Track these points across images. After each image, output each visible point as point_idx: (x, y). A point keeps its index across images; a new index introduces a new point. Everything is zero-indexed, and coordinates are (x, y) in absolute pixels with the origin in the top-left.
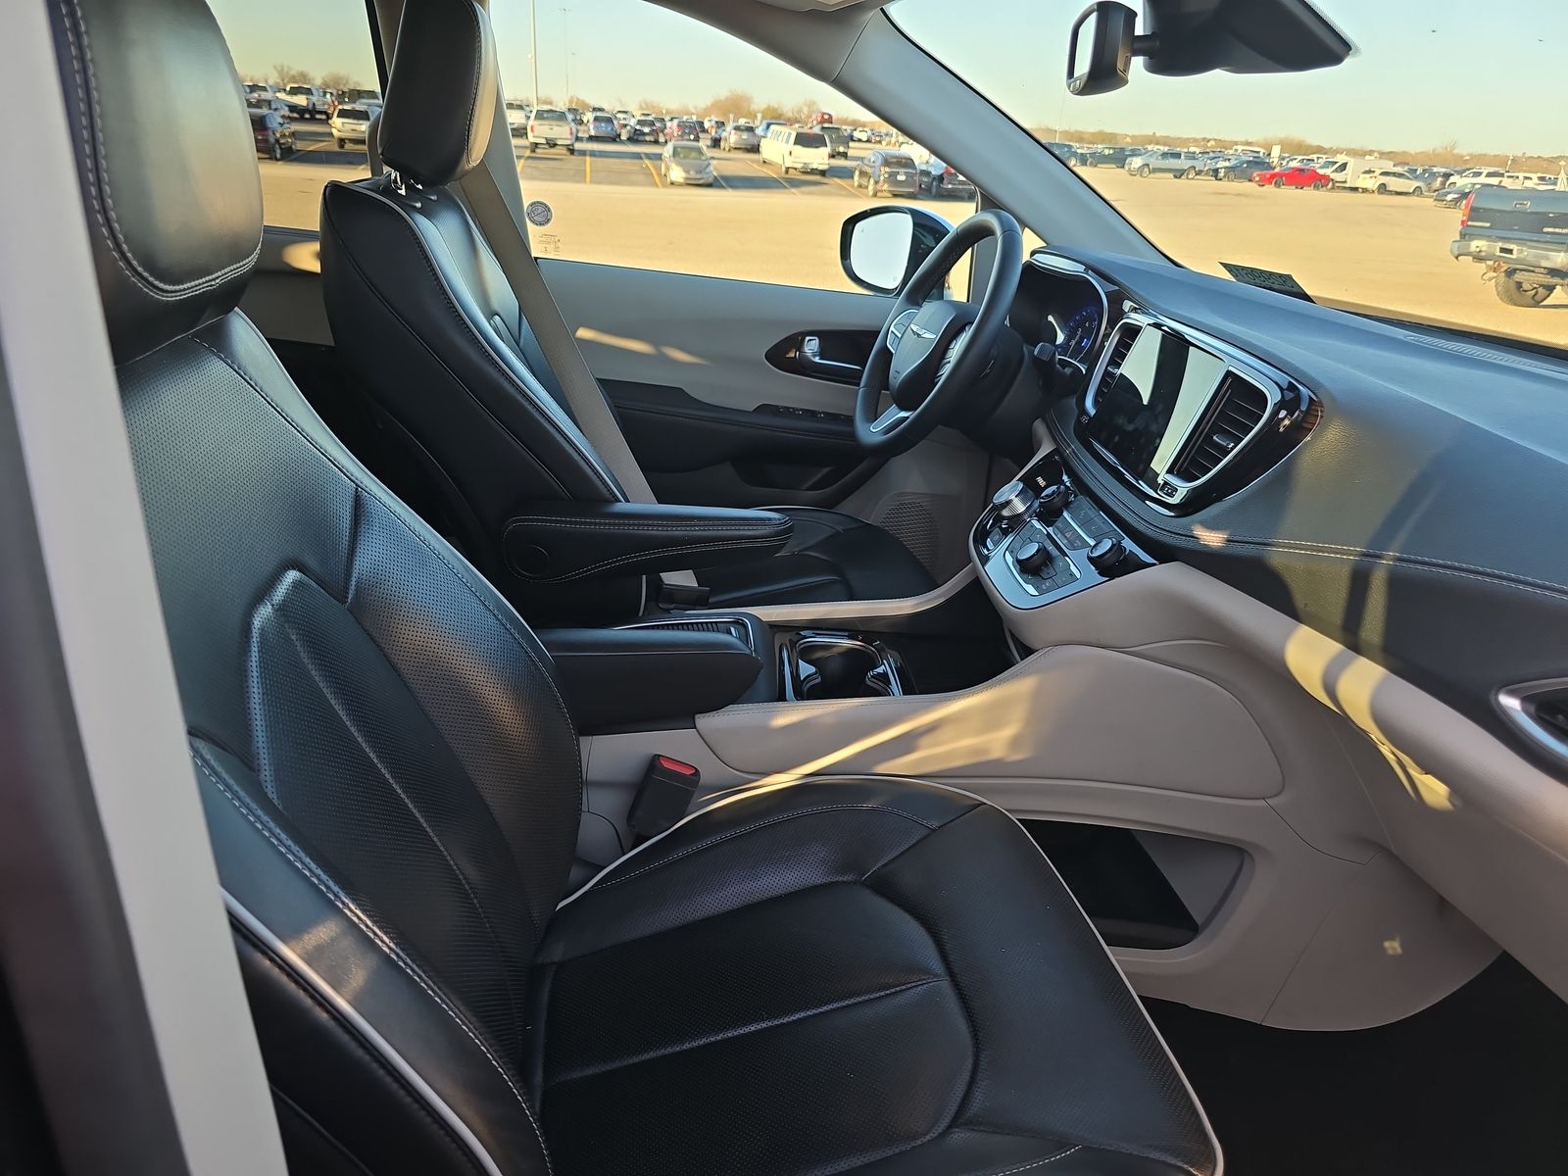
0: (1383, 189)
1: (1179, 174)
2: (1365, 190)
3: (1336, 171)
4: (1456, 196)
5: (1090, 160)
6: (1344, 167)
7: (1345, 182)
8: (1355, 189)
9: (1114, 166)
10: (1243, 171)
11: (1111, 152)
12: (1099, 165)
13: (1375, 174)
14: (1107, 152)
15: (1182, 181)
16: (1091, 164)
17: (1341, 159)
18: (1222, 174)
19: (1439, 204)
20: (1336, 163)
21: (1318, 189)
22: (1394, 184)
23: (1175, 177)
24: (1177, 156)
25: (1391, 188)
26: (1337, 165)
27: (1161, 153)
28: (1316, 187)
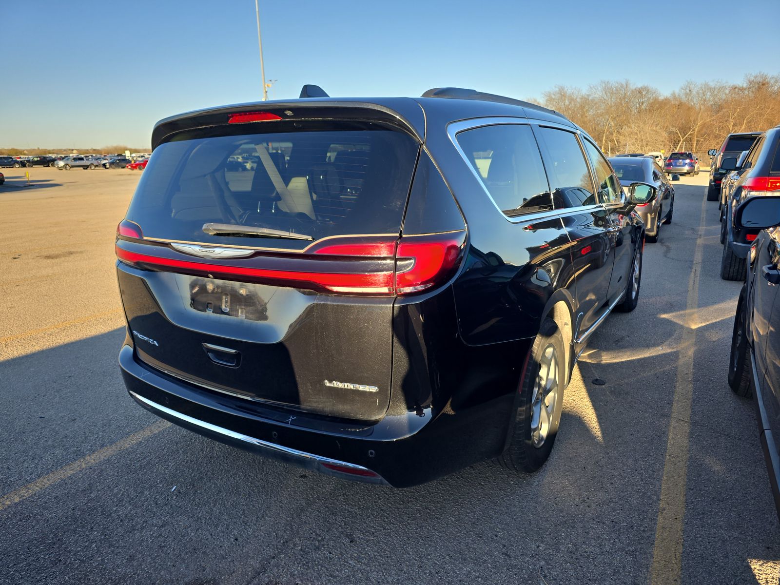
1: (86, 167)
5: (28, 164)
9: (42, 166)
10: (118, 164)
11: (39, 159)
12: (34, 166)
14: (36, 159)
15: (88, 171)
16: (29, 166)
18: (108, 165)
23: (84, 169)
24: (82, 159)
27: (72, 158)
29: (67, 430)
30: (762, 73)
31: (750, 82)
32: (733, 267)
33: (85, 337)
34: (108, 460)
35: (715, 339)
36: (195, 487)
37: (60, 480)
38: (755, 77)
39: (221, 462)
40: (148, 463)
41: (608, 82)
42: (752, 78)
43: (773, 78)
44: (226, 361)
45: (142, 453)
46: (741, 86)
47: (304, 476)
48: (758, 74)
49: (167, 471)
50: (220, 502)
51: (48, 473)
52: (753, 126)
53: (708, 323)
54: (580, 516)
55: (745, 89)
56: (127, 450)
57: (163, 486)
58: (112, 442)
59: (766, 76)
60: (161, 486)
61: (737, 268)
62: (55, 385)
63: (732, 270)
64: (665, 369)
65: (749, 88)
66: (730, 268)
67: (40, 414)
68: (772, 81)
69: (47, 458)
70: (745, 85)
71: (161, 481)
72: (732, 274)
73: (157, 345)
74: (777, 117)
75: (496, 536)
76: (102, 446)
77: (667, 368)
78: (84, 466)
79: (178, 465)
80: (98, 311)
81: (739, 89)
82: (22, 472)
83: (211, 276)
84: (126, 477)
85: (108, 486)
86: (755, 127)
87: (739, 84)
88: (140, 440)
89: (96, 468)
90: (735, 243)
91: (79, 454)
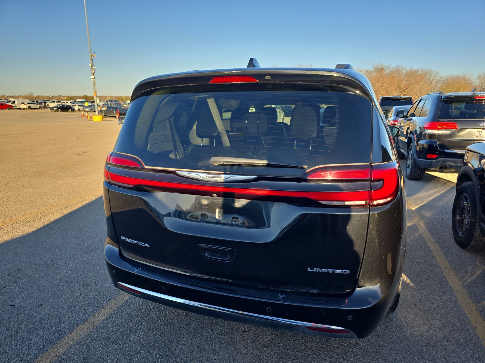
0: (30, 108)
2: (24, 109)
3: (12, 103)
4: (56, 108)
6: (14, 102)
7: (16, 107)
8: (20, 109)
13: (26, 104)
17: (12, 100)
19: (52, 111)
20: (11, 101)
21: (10, 110)
22: (33, 106)
25: (32, 107)
26: (12, 102)
28: (9, 109)
29: (40, 314)
30: (381, 63)
31: (375, 68)
32: (415, 173)
33: (15, 237)
34: (88, 335)
35: (429, 216)
36: (170, 349)
37: (57, 358)
38: (378, 65)
39: (178, 327)
40: (123, 334)
41: (301, 65)
42: (376, 66)
43: (386, 66)
44: (219, 257)
45: (113, 326)
46: (370, 70)
47: (245, 331)
48: (379, 64)
49: (141, 339)
50: (197, 359)
51: (44, 353)
52: (378, 93)
53: (419, 206)
54: (434, 338)
55: (372, 72)
56: (99, 325)
57: (145, 351)
58: (84, 321)
59: (383, 65)
60: (143, 352)
61: (418, 173)
62: (9, 277)
63: (415, 174)
64: (416, 236)
65: (375, 72)
66: (414, 173)
67: (9, 303)
68: (386, 68)
69: (35, 340)
70: (372, 70)
71: (141, 348)
72: (415, 177)
73: (149, 247)
74: (390, 88)
75: (396, 359)
76: (77, 324)
77: (416, 235)
78: (71, 343)
79: (148, 333)
80: (15, 215)
81: (369, 72)
82: (20, 354)
83: (215, 195)
84: (111, 348)
85: (101, 358)
86: (379, 93)
87: (370, 69)
88: (106, 316)
89: (82, 343)
90: (418, 159)
91: (61, 334)
